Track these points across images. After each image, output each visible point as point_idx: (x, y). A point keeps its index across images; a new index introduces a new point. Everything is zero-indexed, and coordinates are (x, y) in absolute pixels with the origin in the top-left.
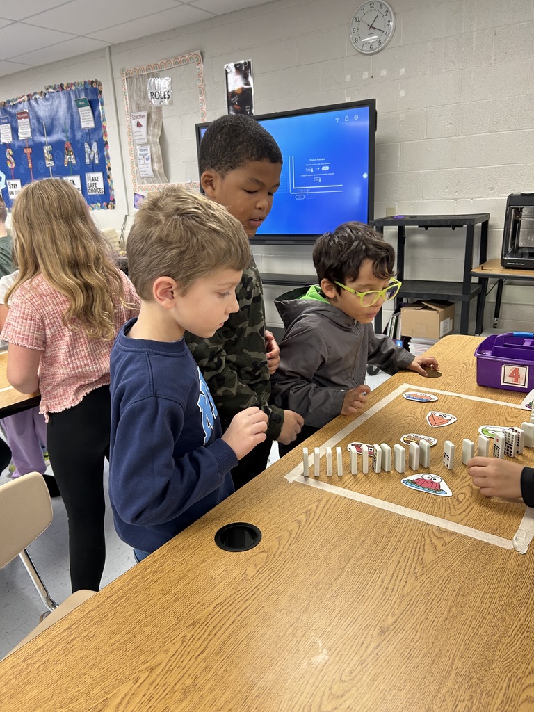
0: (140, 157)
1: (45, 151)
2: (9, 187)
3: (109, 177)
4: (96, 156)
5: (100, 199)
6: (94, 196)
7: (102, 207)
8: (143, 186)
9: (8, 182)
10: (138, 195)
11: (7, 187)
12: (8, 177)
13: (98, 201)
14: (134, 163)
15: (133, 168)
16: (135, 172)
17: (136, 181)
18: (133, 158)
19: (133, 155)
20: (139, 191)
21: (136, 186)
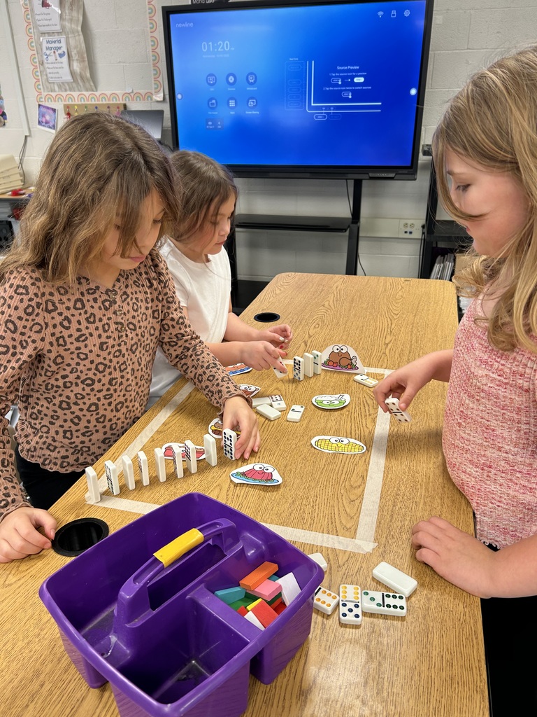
0: (48, 52)
8: (54, 94)
10: (44, 107)
14: (37, 60)
15: (36, 67)
16: (39, 74)
17: (41, 87)
18: (35, 52)
19: (35, 48)
20: (47, 103)
21: (40, 94)
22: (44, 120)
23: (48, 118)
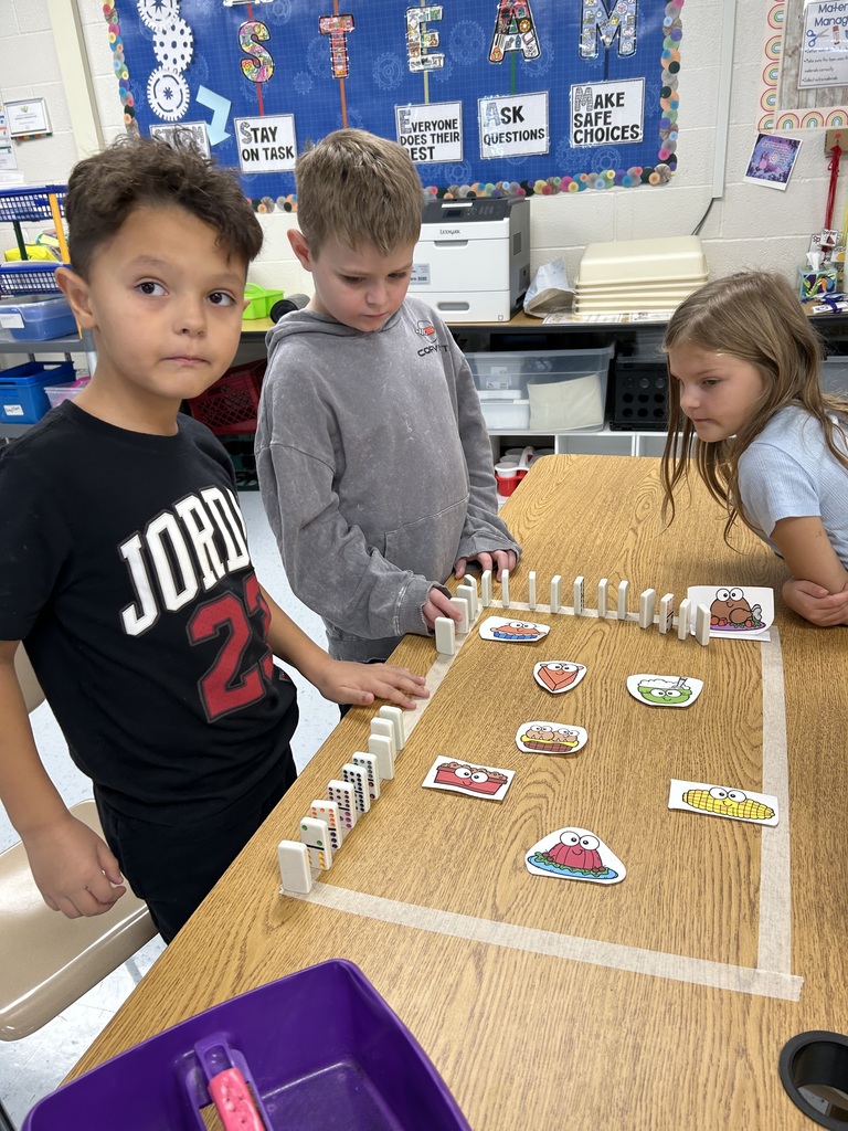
0: (817, 30)
1: (412, 23)
2: (241, 137)
3: (667, 92)
4: (628, 32)
5: (618, 158)
6: (594, 150)
7: (618, 181)
8: (800, 113)
9: (238, 123)
10: (772, 139)
11: (234, 139)
12: (241, 108)
13: (607, 165)
14: (781, 48)
15: (776, 61)
16: (778, 74)
17: (776, 100)
18: (782, 32)
19: (783, 24)
20: (780, 130)
21: (771, 113)
22: (763, 165)
23: (774, 160)
